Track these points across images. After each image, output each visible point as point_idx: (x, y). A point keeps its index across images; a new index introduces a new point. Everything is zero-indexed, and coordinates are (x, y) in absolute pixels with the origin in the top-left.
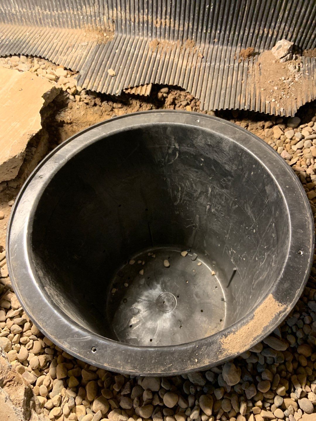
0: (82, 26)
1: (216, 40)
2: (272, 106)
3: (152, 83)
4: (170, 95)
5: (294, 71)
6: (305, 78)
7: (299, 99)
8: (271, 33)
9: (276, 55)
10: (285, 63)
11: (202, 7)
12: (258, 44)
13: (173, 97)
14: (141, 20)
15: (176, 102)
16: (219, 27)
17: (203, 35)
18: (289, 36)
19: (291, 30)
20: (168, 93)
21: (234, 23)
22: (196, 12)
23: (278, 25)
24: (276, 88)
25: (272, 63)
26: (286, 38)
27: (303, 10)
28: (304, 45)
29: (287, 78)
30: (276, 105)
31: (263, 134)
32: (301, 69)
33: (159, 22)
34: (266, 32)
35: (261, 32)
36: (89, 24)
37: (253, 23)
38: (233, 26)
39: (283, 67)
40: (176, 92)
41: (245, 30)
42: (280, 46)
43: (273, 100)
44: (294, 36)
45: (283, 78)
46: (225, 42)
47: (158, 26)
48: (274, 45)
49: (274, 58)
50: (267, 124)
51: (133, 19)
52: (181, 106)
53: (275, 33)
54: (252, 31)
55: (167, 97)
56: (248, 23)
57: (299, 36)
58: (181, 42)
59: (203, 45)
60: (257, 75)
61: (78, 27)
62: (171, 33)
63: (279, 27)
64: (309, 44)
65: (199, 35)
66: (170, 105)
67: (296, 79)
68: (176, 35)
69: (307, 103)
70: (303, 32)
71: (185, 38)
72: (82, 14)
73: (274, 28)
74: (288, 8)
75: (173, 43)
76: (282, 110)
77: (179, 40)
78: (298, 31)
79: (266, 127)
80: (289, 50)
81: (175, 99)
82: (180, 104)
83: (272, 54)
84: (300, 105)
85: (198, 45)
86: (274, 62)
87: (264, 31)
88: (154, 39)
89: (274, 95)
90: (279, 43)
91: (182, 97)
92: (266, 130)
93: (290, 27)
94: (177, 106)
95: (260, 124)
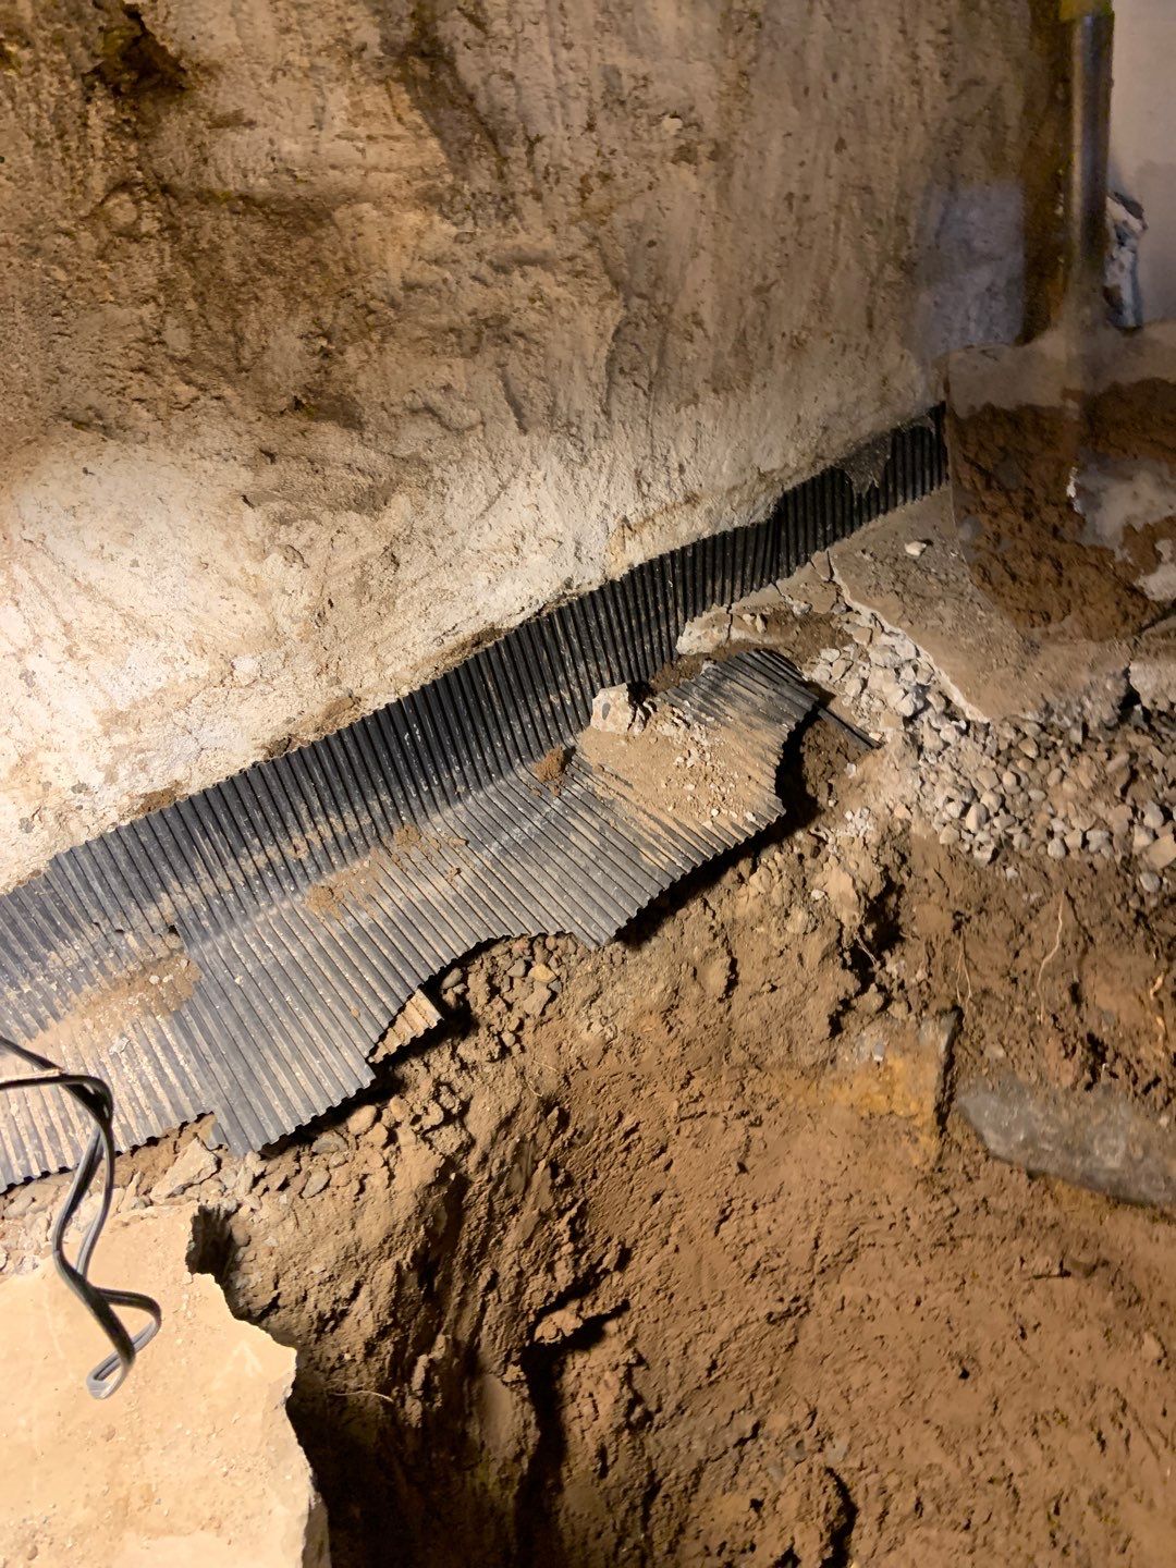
0: (61, 1011)
1: (461, 788)
2: (725, 824)
3: (420, 987)
4: (471, 978)
5: (681, 732)
6: (715, 729)
7: (756, 775)
8: (566, 696)
9: (611, 727)
10: (648, 731)
11: (394, 747)
12: (554, 733)
13: (482, 978)
14: (251, 872)
15: (496, 982)
16: (453, 759)
17: (425, 799)
18: (607, 677)
19: (602, 663)
20: (464, 980)
21: (481, 729)
22: (386, 763)
23: (571, 674)
24: (691, 787)
25: (623, 749)
26: (603, 686)
27: (602, 616)
28: (643, 673)
29: (686, 754)
30: (728, 817)
31: (753, 893)
32: (688, 718)
33: (302, 845)
34: (556, 702)
35: (547, 708)
36: (87, 988)
37: (521, 702)
38: (483, 735)
39: (653, 740)
40: (478, 962)
41: (510, 726)
42: (607, 708)
43: (714, 812)
44: (616, 670)
45: (680, 760)
46: (484, 778)
47: (303, 855)
48: (589, 714)
49: (614, 737)
50: (744, 866)
51: (227, 886)
52: (517, 982)
53: (577, 690)
54: (526, 719)
55: (467, 990)
56: (511, 710)
57: (624, 664)
58: (381, 851)
59: (437, 819)
60: (625, 790)
61: (51, 1021)
62: (347, 847)
63: (577, 675)
64: (650, 664)
65: (415, 804)
66: (489, 1001)
67: (705, 743)
68: (359, 842)
69: (778, 770)
70: (626, 652)
71: (385, 837)
72: (50, 977)
73: (568, 683)
74: (572, 630)
75: (366, 864)
76: (751, 818)
77: (373, 849)
78: (618, 657)
79: (745, 874)
80: (630, 702)
81: (490, 979)
82: (507, 980)
83: (599, 732)
84: (769, 782)
85: (427, 829)
86: (623, 743)
87: (551, 703)
88: (307, 891)
89: (703, 802)
90: (597, 704)
91: (500, 961)
92: (754, 879)
93: (596, 660)
94: (504, 990)
95: (730, 876)
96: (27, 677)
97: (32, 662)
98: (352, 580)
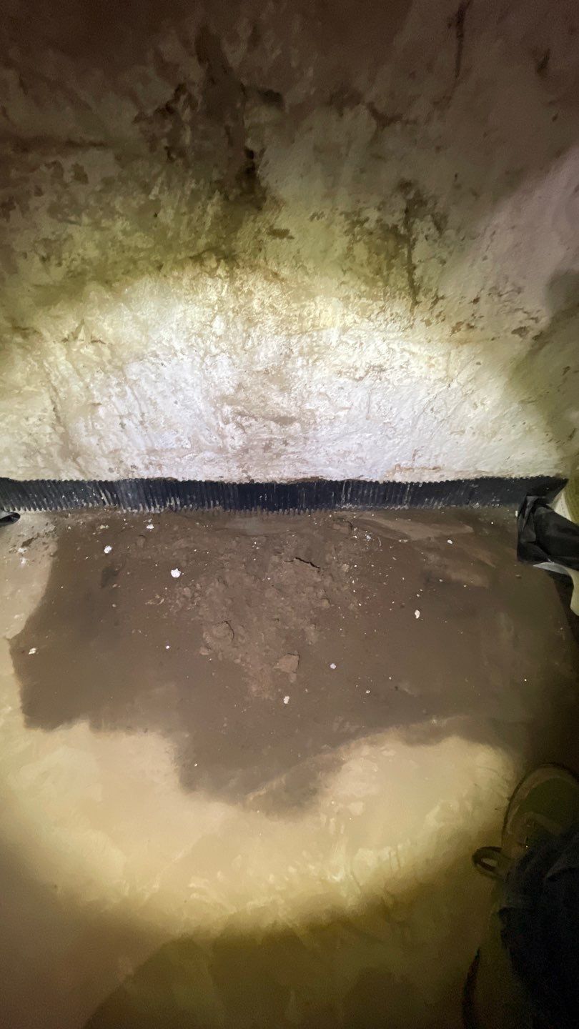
96: (122, 425)
97: (125, 421)
98: (264, 444)
